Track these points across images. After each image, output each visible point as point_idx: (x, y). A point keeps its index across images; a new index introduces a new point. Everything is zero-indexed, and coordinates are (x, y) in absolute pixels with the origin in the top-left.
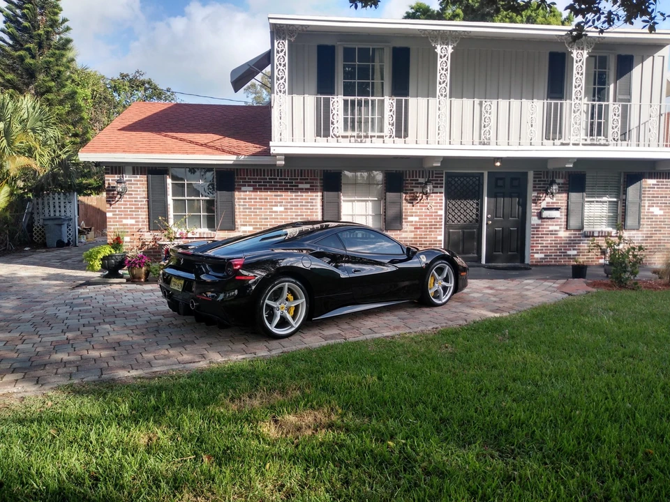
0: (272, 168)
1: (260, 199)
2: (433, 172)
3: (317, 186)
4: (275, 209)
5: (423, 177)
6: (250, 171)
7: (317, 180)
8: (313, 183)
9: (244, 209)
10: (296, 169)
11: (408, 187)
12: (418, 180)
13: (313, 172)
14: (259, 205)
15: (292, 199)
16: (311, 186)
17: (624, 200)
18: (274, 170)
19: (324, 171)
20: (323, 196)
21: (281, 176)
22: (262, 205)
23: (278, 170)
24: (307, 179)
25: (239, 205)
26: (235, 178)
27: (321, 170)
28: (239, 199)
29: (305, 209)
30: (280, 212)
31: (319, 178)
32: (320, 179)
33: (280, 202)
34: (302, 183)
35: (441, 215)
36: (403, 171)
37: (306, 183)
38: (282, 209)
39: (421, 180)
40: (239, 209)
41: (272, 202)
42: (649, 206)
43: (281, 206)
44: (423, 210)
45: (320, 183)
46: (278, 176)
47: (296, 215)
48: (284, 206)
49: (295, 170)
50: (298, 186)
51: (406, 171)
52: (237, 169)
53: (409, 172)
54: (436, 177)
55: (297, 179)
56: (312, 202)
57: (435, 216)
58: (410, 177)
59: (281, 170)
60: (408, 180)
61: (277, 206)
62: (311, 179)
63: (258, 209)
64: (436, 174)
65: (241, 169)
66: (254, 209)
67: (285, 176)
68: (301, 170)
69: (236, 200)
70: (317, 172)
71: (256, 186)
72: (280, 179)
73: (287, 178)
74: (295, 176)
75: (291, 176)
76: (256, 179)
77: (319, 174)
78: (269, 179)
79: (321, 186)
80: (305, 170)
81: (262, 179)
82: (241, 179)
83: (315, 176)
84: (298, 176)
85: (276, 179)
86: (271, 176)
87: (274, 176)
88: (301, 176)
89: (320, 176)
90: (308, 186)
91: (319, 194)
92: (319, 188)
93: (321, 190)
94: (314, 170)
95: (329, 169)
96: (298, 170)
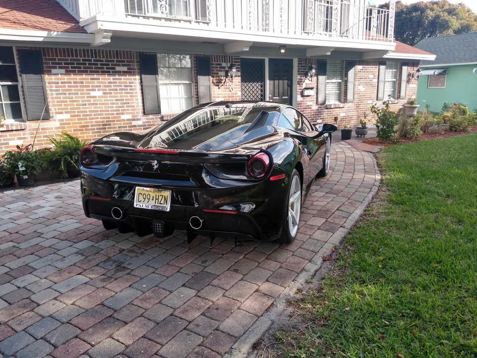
0: (86, 48)
1: (74, 83)
2: (232, 57)
3: (134, 69)
4: (93, 93)
5: (225, 62)
6: (60, 51)
7: (133, 62)
8: (130, 65)
9: (57, 94)
10: (111, 50)
11: (214, 70)
12: (221, 64)
13: (128, 54)
14: (75, 90)
15: (110, 83)
16: (128, 69)
17: (345, 81)
18: (87, 50)
19: (140, 52)
20: (141, 79)
21: (96, 57)
22: (78, 90)
23: (91, 50)
24: (124, 61)
25: (51, 90)
26: (42, 60)
27: (136, 52)
28: (49, 83)
29: (125, 93)
30: (99, 97)
31: (135, 60)
32: (137, 62)
33: (97, 86)
34: (119, 65)
35: (240, 96)
36: (209, 56)
37: (123, 65)
38: (100, 93)
39: (224, 65)
40: (52, 94)
41: (89, 86)
42: (358, 85)
43: (99, 90)
44: (227, 92)
45: (137, 65)
46: (92, 57)
47: (116, 100)
48: (103, 90)
50: (115, 69)
51: (212, 56)
52: (44, 48)
53: (214, 56)
55: (114, 61)
56: (131, 86)
57: (235, 96)
58: (215, 62)
59: (95, 50)
60: (213, 64)
61: (95, 90)
62: (127, 61)
63: (73, 94)
64: (235, 59)
65: (48, 48)
66: (69, 94)
67: (100, 57)
68: (117, 52)
69: (47, 85)
70: (133, 54)
71: (68, 68)
72: (94, 60)
73: (102, 59)
74: (111, 58)
75: (107, 58)
76: (67, 60)
77: (135, 56)
78: (83, 60)
79: (139, 69)
80: (120, 51)
81: (74, 60)
82: (50, 59)
83: (131, 58)
84: (114, 58)
85: (91, 60)
86: (85, 56)
87: (88, 57)
88: (117, 58)
89: (137, 59)
90: (125, 69)
91: (137, 77)
92: (137, 71)
93: (138, 73)
94: (130, 52)
95: (144, 51)
96: (114, 52)
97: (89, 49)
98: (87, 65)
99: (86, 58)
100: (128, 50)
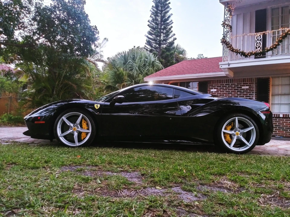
3: (253, 87)
6: (216, 81)
7: (253, 83)
8: (251, 85)
13: (251, 80)
15: (238, 95)
16: (249, 87)
18: (228, 80)
19: (258, 78)
20: (257, 92)
21: (232, 83)
23: (230, 80)
24: (247, 84)
26: (208, 86)
27: (256, 78)
31: (254, 82)
34: (244, 86)
37: (246, 86)
45: (255, 85)
46: (230, 83)
49: (240, 79)
50: (241, 87)
52: (209, 80)
55: (241, 84)
56: (250, 96)
59: (232, 79)
62: (249, 83)
65: (211, 81)
67: (234, 82)
68: (244, 79)
71: (218, 88)
72: (231, 84)
74: (240, 82)
75: (238, 82)
76: (218, 85)
77: (255, 80)
78: (225, 84)
79: (256, 87)
80: (246, 79)
81: (221, 85)
82: (211, 85)
83: (252, 81)
84: (242, 82)
85: (229, 84)
86: (226, 83)
87: (228, 83)
88: (244, 82)
89: (255, 81)
90: (248, 87)
91: (254, 92)
92: (254, 88)
93: (255, 89)
94: (252, 78)
95: (261, 77)
96: (242, 79)
98: (227, 87)
99: (227, 83)
100: (251, 77)
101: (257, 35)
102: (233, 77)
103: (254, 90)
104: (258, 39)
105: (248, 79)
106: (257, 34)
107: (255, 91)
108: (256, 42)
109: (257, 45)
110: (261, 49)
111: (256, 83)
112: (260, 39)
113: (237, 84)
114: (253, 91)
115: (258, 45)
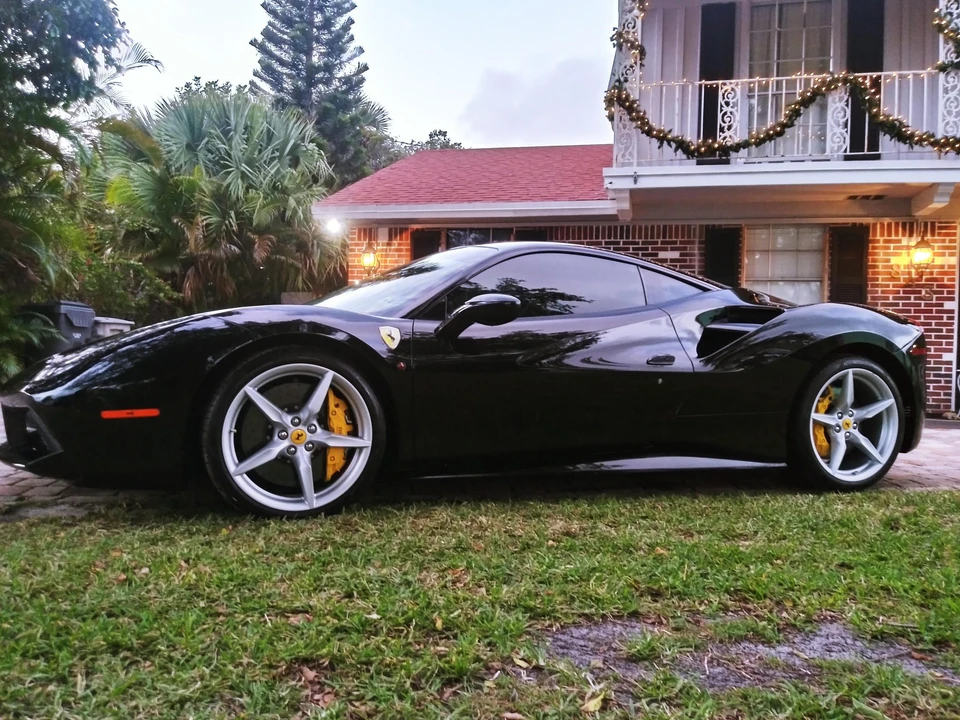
0: (613, 224)
2: (933, 224)
3: (693, 255)
6: (574, 231)
7: (693, 243)
8: (685, 249)
10: (656, 224)
12: (899, 241)
13: (686, 230)
16: (681, 255)
18: (616, 227)
19: (707, 226)
21: (628, 237)
23: (622, 227)
24: (675, 243)
27: (701, 226)
31: (697, 240)
34: (665, 249)
35: (952, 311)
36: (868, 224)
37: (672, 249)
39: (907, 241)
44: (912, 301)
45: (699, 249)
46: (622, 237)
49: (653, 227)
50: (657, 255)
51: (875, 225)
52: (551, 228)
54: (939, 234)
55: (657, 243)
57: (937, 312)
58: (882, 235)
59: (628, 227)
60: (878, 241)
62: (681, 243)
67: (634, 237)
68: (665, 226)
70: (694, 229)
72: (624, 243)
73: (637, 240)
74: (652, 237)
75: (646, 237)
77: (697, 233)
79: (701, 255)
80: (671, 227)
83: (689, 237)
84: (658, 237)
85: (618, 243)
86: (609, 238)
87: (616, 237)
88: (664, 237)
89: (700, 238)
90: (676, 255)
91: (696, 270)
92: (697, 258)
93: (700, 261)
94: (689, 226)
95: (717, 223)
96: (659, 227)
97: (618, 224)
99: (612, 240)
100: (686, 223)
101: (725, 88)
102: (632, 219)
103: (697, 264)
104: (726, 99)
105: (677, 227)
106: (725, 84)
107: (700, 267)
108: (721, 111)
109: (724, 122)
110: (736, 134)
111: (700, 243)
112: (735, 100)
113: (662, 243)
114: (693, 267)
115: (727, 119)
